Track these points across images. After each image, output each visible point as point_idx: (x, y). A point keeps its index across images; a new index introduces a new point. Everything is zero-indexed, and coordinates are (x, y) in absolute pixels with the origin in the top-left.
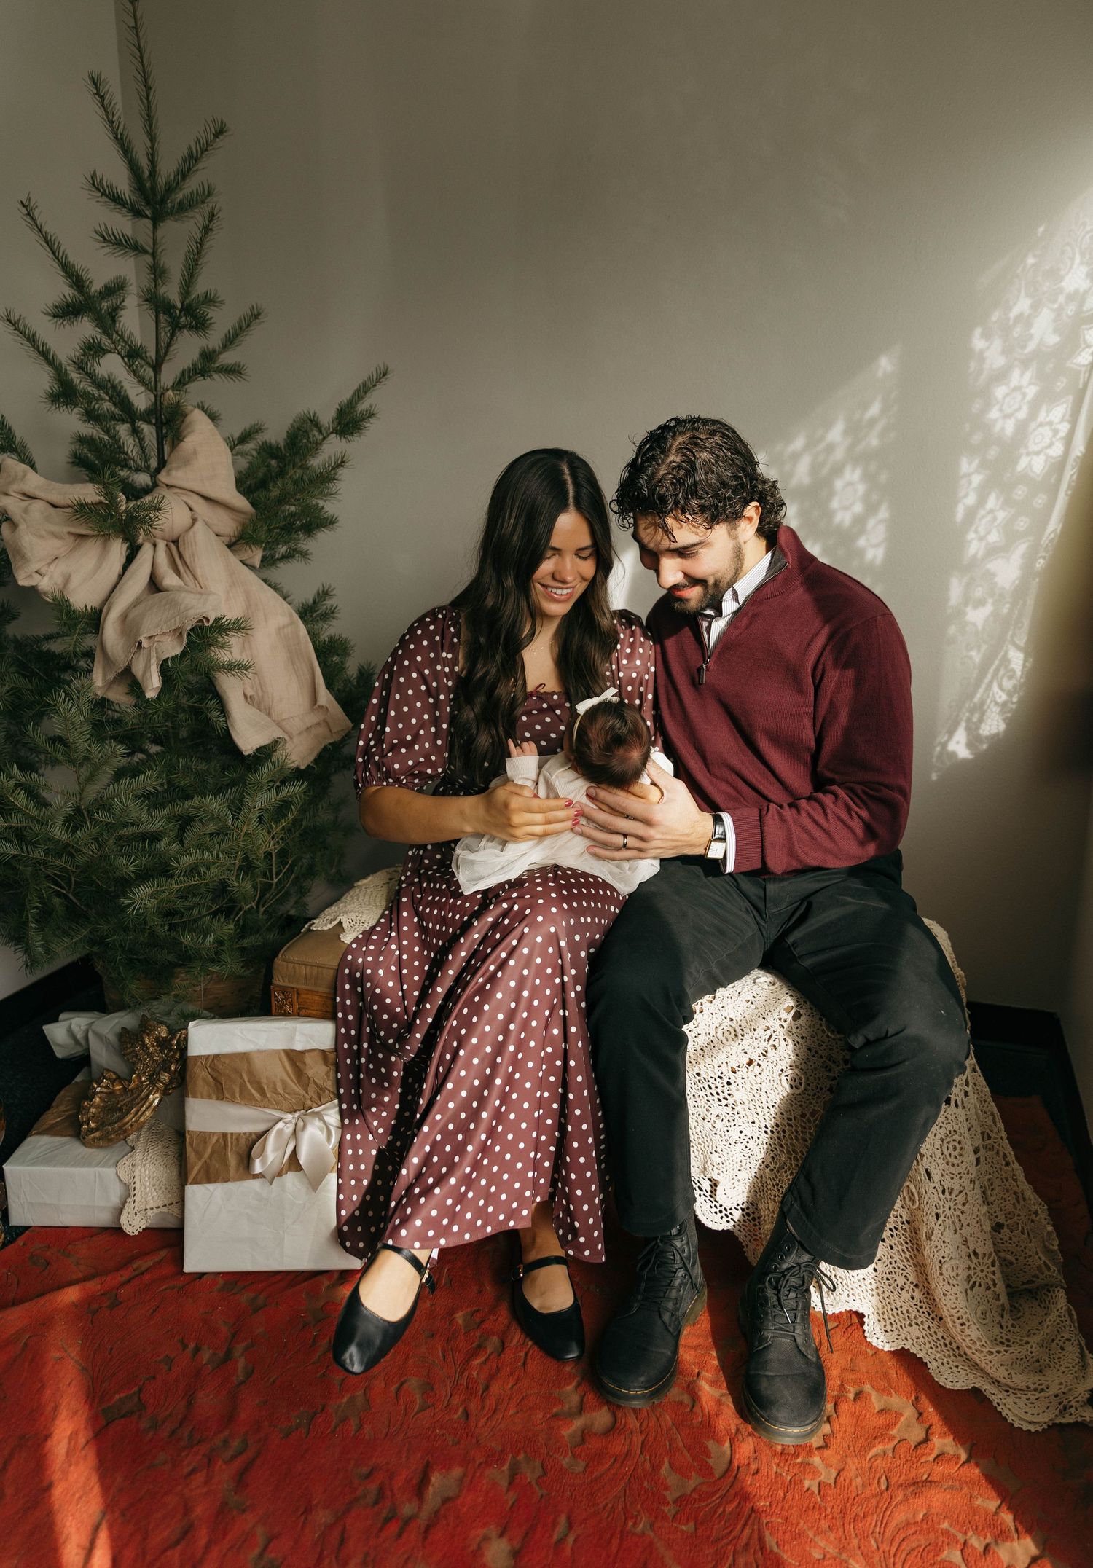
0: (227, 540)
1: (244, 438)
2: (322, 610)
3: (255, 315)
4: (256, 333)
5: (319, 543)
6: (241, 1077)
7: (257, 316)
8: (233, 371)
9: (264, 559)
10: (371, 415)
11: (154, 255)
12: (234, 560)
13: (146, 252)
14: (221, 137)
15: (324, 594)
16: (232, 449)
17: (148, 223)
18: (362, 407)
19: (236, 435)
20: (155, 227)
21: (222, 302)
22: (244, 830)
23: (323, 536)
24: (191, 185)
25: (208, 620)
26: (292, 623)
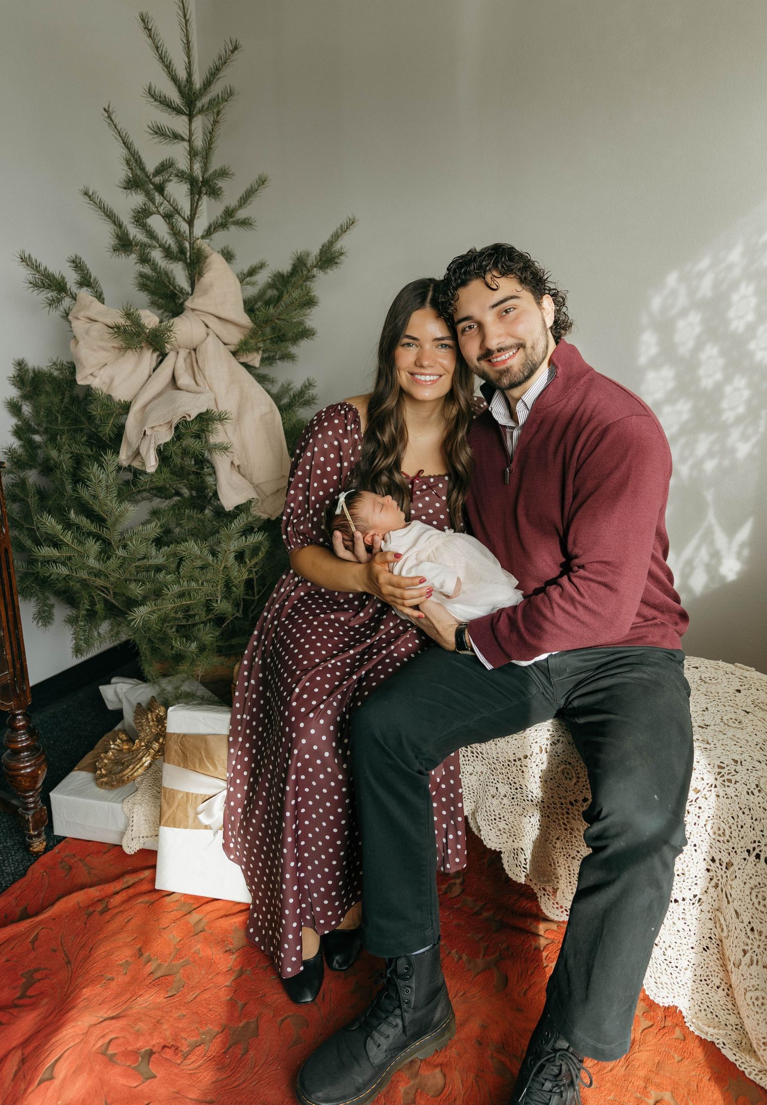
0: (233, 348)
1: (252, 272)
2: (306, 397)
3: (262, 181)
4: (263, 194)
5: (301, 349)
6: (201, 754)
7: (263, 182)
8: (245, 223)
9: (263, 360)
10: (342, 254)
11: (189, 141)
12: (234, 362)
13: (183, 139)
14: (236, 52)
15: (309, 385)
16: (241, 281)
17: (185, 118)
18: (338, 246)
19: (246, 271)
20: (190, 121)
21: (233, 174)
22: (223, 566)
23: (304, 343)
24: (216, 89)
25: (190, 416)
26: (272, 411)
